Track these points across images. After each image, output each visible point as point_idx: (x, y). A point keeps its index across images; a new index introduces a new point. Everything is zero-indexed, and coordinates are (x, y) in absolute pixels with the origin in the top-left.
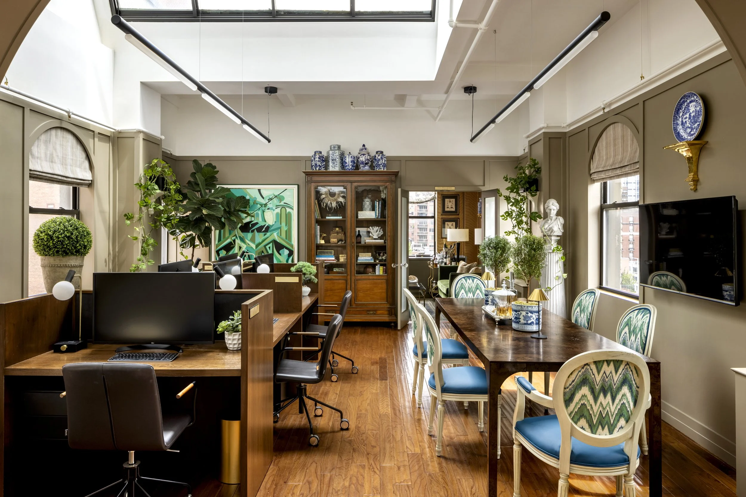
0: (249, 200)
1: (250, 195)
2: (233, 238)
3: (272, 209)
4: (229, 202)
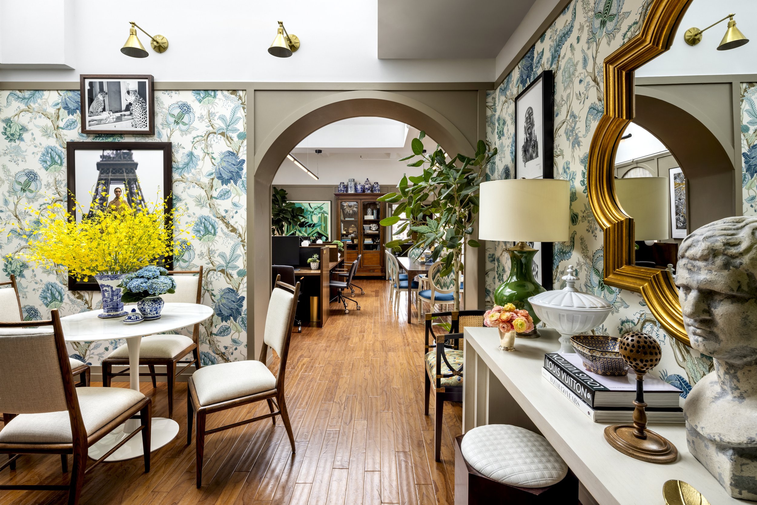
0: (304, 209)
1: (304, 207)
2: (295, 231)
3: (316, 214)
4: (293, 211)
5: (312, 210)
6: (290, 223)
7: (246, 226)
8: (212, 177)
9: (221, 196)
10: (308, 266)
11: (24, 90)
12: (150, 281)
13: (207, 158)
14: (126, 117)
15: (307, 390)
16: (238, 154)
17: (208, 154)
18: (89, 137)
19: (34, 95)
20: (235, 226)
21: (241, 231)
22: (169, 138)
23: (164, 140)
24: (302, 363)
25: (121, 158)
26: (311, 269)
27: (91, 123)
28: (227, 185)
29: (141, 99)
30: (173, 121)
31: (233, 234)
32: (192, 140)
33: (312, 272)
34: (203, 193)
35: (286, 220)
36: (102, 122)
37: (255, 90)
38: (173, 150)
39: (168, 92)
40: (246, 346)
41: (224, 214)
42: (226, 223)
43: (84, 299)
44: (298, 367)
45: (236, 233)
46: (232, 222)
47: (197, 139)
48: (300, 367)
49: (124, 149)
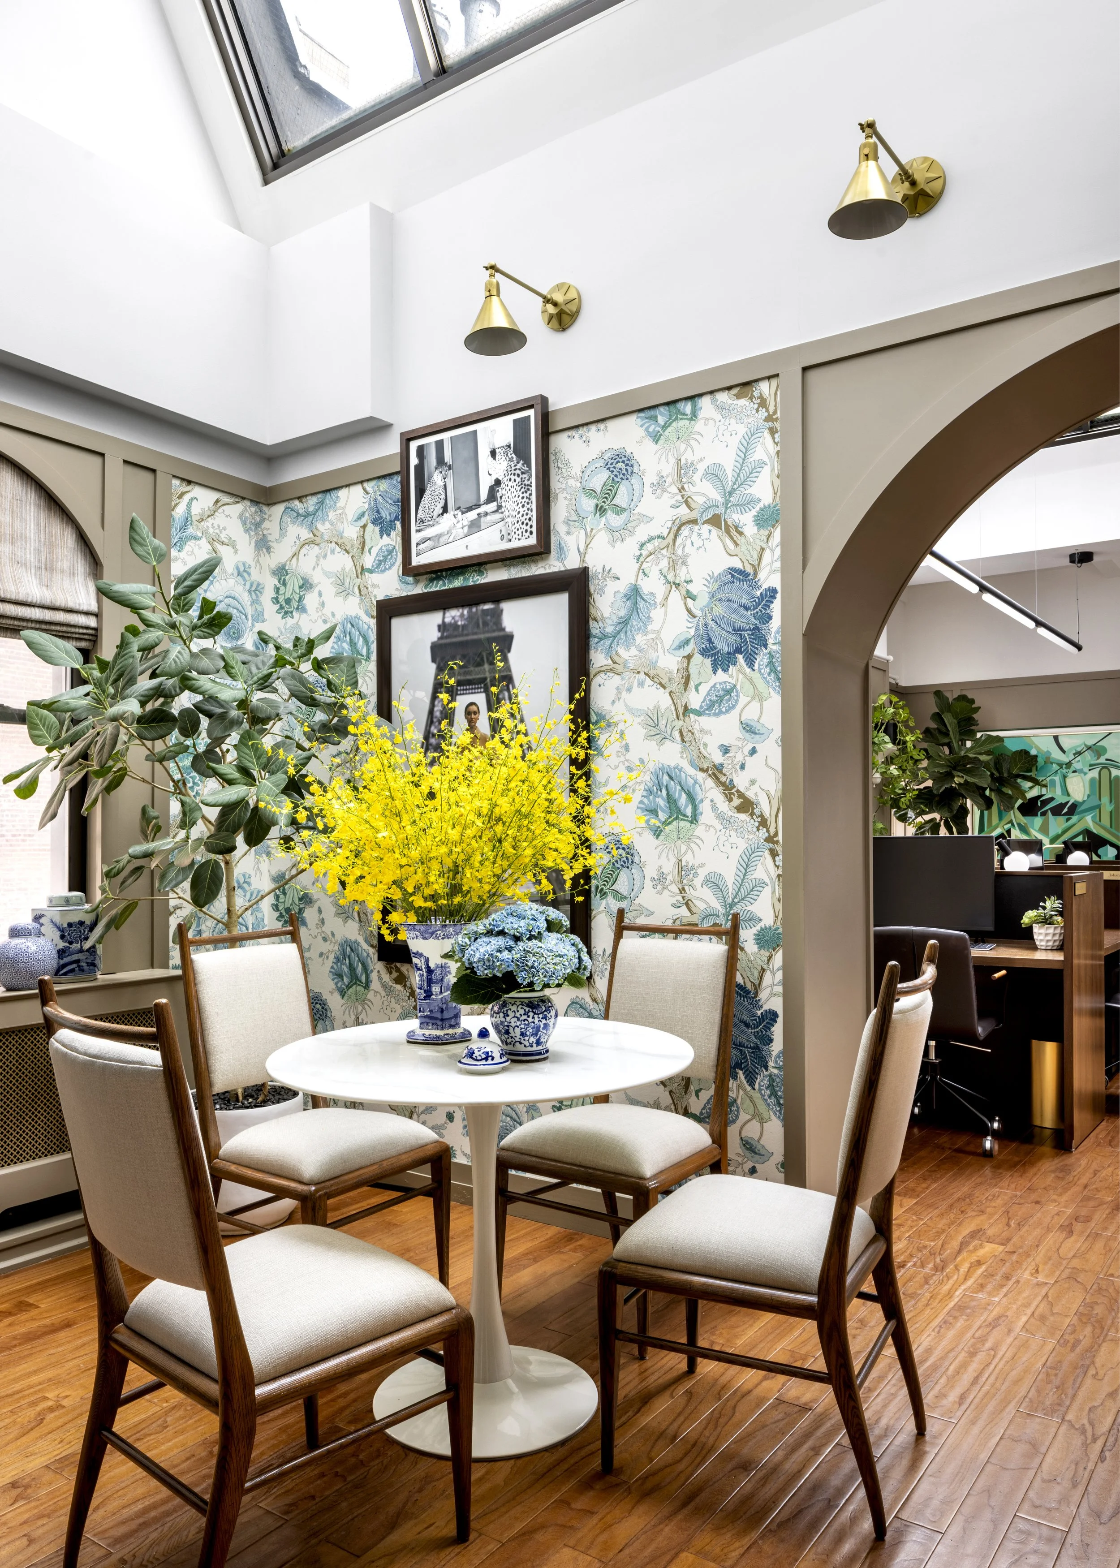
0: (1036, 757)
1: (1037, 748)
2: (1007, 827)
3: (1081, 771)
4: (998, 762)
5: (1064, 759)
6: (988, 804)
7: (780, 794)
8: (688, 650)
9: (711, 706)
10: (1025, 937)
11: (306, 496)
12: (521, 945)
13: (676, 597)
14: (489, 518)
15: (972, 1354)
16: (756, 575)
17: (677, 585)
18: (417, 582)
19: (322, 503)
20: (750, 794)
21: (765, 807)
22: (582, 555)
23: (572, 563)
24: (974, 1258)
25: (478, 626)
26: (1035, 948)
27: (422, 546)
28: (725, 670)
29: (519, 466)
30: (593, 509)
31: (743, 817)
32: (638, 553)
33: (1039, 955)
34: (664, 700)
35: (978, 792)
36: (442, 540)
37: (805, 369)
38: (592, 588)
39: (581, 431)
40: (783, 1165)
41: (717, 758)
42: (723, 784)
43: (408, 984)
44: (957, 1268)
45: (752, 814)
46: (741, 782)
47: (650, 547)
48: (964, 1269)
49: (485, 602)
